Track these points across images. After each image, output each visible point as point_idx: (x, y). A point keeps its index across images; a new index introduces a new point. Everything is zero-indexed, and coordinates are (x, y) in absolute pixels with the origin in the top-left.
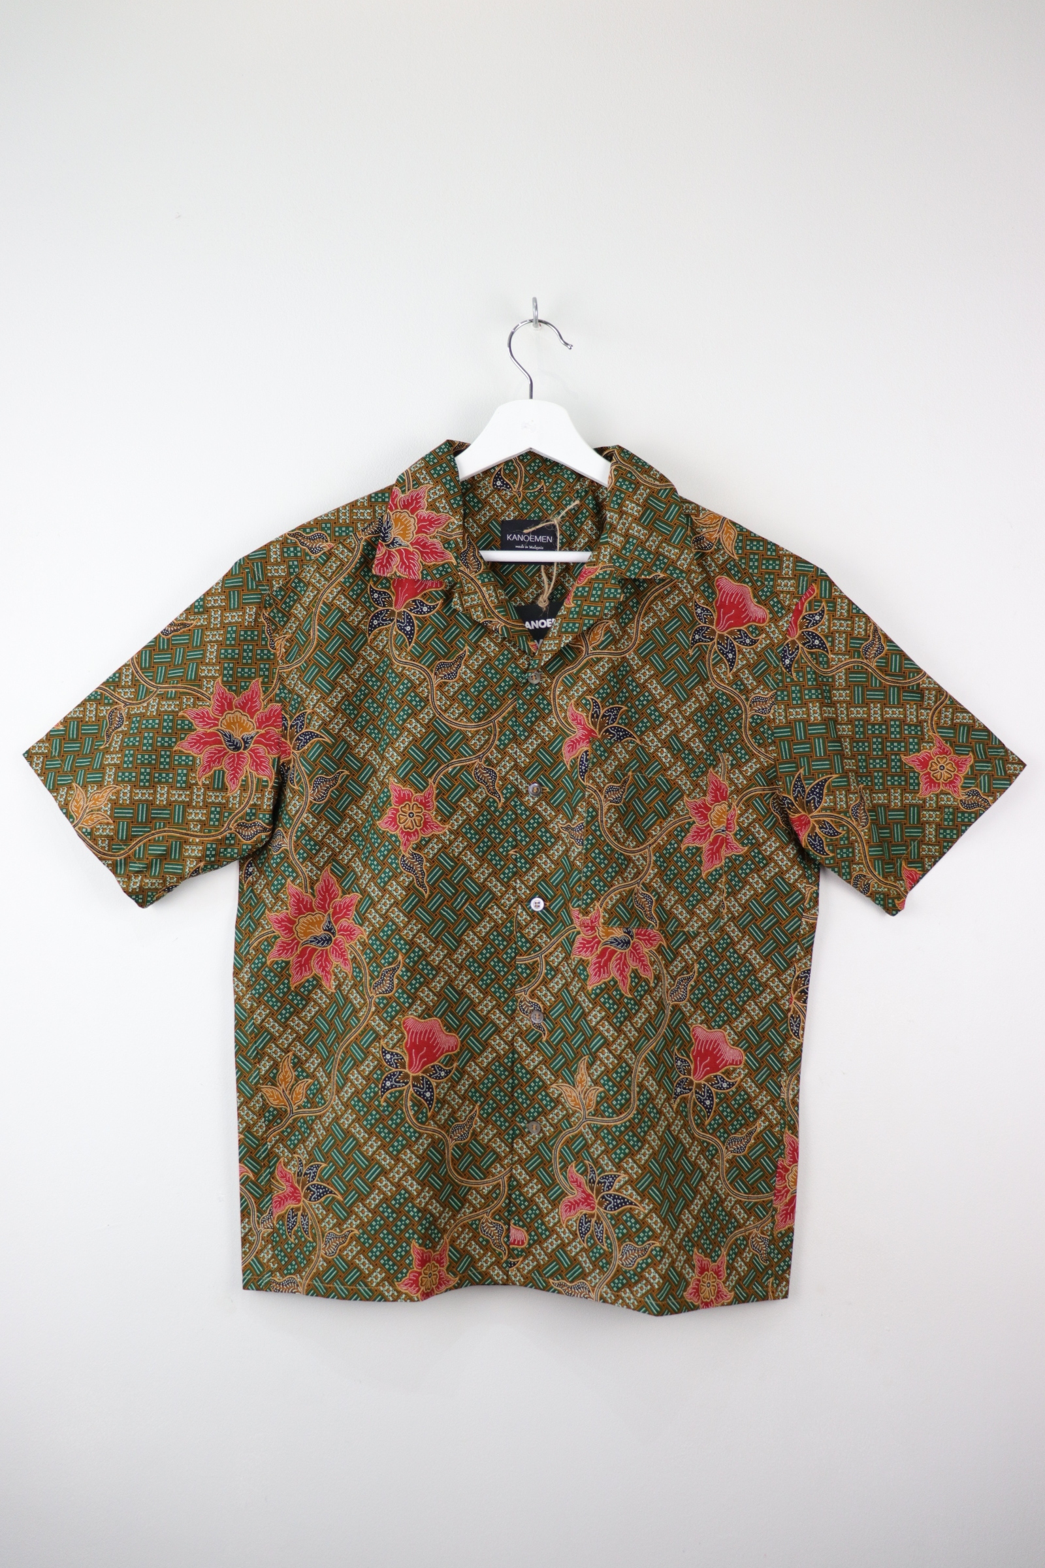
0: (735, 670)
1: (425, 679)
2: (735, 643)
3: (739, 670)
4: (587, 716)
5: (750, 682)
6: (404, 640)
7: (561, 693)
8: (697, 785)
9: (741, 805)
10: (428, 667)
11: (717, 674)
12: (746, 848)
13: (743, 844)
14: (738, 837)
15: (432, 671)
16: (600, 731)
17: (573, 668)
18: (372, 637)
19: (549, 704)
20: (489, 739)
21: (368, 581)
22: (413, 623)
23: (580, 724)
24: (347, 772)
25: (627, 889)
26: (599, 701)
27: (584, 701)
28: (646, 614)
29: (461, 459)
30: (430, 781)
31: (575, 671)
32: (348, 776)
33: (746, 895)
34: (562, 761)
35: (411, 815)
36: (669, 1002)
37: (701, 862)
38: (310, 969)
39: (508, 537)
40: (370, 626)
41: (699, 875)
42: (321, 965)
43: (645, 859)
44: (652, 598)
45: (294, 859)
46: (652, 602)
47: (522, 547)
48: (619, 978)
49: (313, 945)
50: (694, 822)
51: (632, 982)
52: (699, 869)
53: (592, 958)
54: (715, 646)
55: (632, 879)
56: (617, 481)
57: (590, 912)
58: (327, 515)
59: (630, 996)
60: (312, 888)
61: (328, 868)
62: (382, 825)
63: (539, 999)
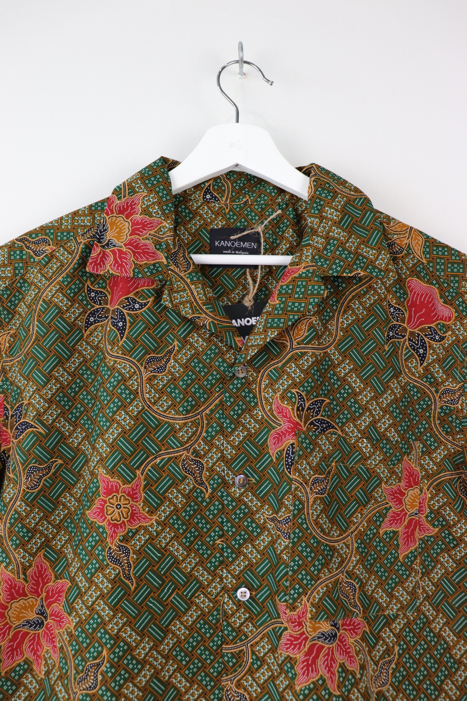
0: (425, 364)
1: (135, 372)
2: (426, 339)
3: (429, 364)
4: (293, 409)
5: (440, 375)
6: (117, 335)
7: (267, 386)
8: (393, 472)
9: (431, 489)
10: (138, 361)
11: (409, 369)
12: (437, 529)
13: (434, 526)
14: (430, 519)
15: (142, 365)
16: (305, 423)
17: (278, 363)
18: (88, 332)
19: (255, 397)
20: (197, 430)
21: (86, 281)
22: (125, 319)
23: (286, 417)
24: (60, 462)
25: (333, 580)
26: (303, 394)
27: (289, 395)
28: (345, 312)
29: (173, 174)
30: (138, 472)
31: (280, 365)
32: (61, 465)
33: (437, 574)
34: (268, 453)
35: (118, 507)
36: (374, 690)
37: (398, 545)
38: (22, 653)
39: (216, 244)
40: (86, 323)
41: (397, 558)
42: (33, 649)
43: (347, 547)
44: (350, 297)
45: (8, 545)
46: (350, 301)
47: (229, 252)
48: (327, 676)
49: (25, 629)
50: (391, 507)
51: (339, 677)
52: (397, 552)
53: (299, 656)
54: (407, 343)
55: (337, 569)
56: (316, 190)
57: (297, 607)
58: (52, 222)
59: (338, 693)
60: (24, 574)
61: (41, 553)
62: (91, 515)
63: (245, 689)
